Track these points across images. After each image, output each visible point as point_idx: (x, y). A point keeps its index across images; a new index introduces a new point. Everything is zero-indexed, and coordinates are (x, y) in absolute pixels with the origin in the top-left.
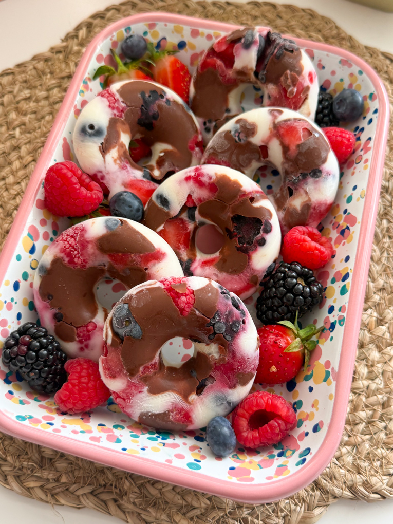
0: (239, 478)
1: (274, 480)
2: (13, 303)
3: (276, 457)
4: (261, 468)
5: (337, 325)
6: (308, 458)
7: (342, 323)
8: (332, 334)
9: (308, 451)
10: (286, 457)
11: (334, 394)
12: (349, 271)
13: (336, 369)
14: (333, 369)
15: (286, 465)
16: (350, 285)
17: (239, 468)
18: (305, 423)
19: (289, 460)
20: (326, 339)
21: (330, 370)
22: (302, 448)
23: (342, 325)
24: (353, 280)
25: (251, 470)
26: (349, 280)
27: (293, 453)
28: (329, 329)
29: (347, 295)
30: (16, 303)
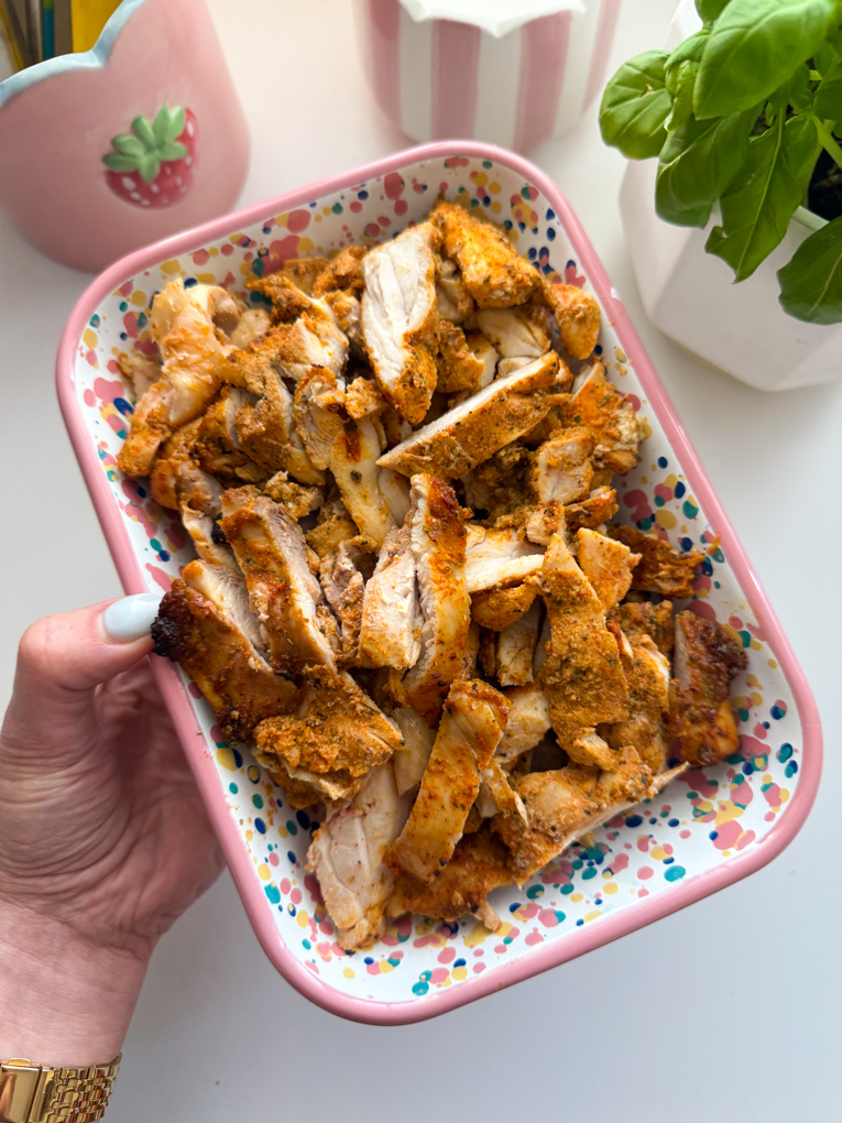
0: (736, 846)
1: (779, 815)
2: (275, 851)
3: (746, 777)
4: (744, 807)
5: (714, 563)
6: (797, 757)
7: (720, 557)
8: (713, 579)
9: (789, 750)
10: (758, 770)
11: (774, 658)
12: (680, 480)
13: (755, 623)
14: (749, 626)
15: (772, 784)
16: (696, 499)
17: (719, 827)
18: (752, 712)
19: (767, 772)
20: (708, 588)
21: (745, 629)
22: (775, 748)
23: (722, 561)
24: (695, 489)
25: (736, 819)
26: (689, 493)
27: (766, 759)
28: (704, 573)
29: (701, 514)
30: (276, 846)
